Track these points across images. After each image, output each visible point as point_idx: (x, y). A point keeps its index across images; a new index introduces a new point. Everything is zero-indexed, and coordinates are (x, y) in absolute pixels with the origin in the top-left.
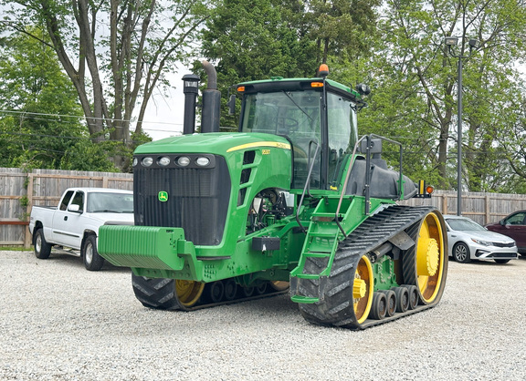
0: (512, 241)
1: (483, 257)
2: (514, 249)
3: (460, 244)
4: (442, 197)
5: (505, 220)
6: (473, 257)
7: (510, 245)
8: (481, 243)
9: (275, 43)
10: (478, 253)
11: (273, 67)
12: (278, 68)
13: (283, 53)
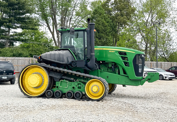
0: (174, 74)
1: (167, 78)
2: (174, 76)
3: (161, 75)
4: (151, 63)
5: (170, 69)
6: (164, 78)
7: (173, 75)
8: (166, 75)
9: (106, 24)
10: (166, 78)
11: (106, 30)
12: (108, 30)
13: (109, 27)
